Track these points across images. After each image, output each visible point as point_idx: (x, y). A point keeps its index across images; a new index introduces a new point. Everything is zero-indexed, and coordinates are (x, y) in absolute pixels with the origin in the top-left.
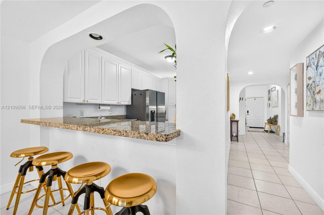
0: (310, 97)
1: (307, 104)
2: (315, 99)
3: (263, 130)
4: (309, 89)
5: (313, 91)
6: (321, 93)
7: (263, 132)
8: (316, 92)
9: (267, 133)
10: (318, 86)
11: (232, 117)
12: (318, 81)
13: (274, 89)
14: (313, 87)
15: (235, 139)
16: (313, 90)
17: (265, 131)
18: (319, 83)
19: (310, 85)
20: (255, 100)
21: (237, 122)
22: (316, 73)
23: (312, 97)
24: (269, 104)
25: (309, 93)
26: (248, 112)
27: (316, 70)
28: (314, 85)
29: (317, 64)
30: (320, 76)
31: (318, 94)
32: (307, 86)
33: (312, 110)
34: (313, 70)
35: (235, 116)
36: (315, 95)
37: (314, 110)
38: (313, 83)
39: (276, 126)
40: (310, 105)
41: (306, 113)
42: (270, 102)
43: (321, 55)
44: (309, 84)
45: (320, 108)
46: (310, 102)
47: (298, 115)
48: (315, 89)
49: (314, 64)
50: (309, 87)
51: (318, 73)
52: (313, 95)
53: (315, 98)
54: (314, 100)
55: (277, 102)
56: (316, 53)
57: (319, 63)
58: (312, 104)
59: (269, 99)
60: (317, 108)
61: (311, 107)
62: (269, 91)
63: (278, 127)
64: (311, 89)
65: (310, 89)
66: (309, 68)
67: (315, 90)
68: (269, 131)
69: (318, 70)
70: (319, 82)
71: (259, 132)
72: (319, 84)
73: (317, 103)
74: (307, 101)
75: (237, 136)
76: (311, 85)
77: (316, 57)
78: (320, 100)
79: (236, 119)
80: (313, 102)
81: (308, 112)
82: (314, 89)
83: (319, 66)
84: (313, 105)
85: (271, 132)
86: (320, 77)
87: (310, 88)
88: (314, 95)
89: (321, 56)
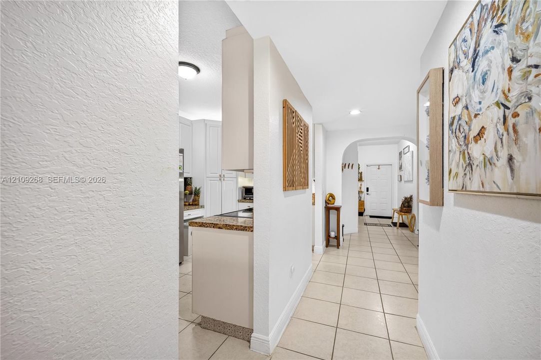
0: (458, 153)
1: (450, 172)
2: (469, 158)
3: (389, 221)
4: (454, 131)
5: (463, 134)
6: (485, 137)
7: (390, 226)
8: (471, 137)
9: (395, 228)
10: (476, 116)
11: (328, 200)
12: (477, 100)
13: (407, 150)
14: (464, 124)
15: (334, 242)
16: (464, 131)
17: (392, 223)
18: (478, 107)
19: (457, 118)
20: (379, 169)
21: (338, 209)
22: (472, 80)
23: (463, 153)
24: (401, 176)
25: (454, 141)
26: (368, 190)
27: (472, 71)
28: (466, 116)
29: (475, 51)
30: (483, 83)
31: (476, 142)
32: (451, 124)
33: (462, 190)
34: (464, 74)
35: (334, 199)
36: (470, 146)
37: (466, 191)
38: (465, 111)
39: (410, 216)
40: (457, 174)
41: (449, 197)
42: (402, 173)
43: (486, 17)
44: (454, 118)
45: (483, 185)
46: (458, 166)
47: (431, 201)
48: (470, 127)
49: (466, 57)
50: (454, 127)
51: (479, 76)
52: (464, 147)
53: (468, 153)
54: (467, 159)
55: (411, 172)
56: (472, 21)
57: (479, 45)
58: (461, 173)
59: (401, 168)
60: (475, 185)
61: (460, 180)
62: (400, 154)
63: (412, 217)
64: (459, 129)
65: (457, 130)
66: (456, 72)
67: (470, 130)
68: (398, 225)
69: (476, 69)
70: (480, 103)
71: (382, 225)
72: (481, 109)
73: (474, 167)
74: (450, 164)
75: (337, 238)
76: (460, 119)
77: (473, 31)
78: (482, 158)
79: (337, 204)
80: (464, 166)
81: (452, 194)
82: (466, 128)
83: (480, 54)
84: (465, 174)
85: (403, 225)
86: (482, 87)
87: (458, 127)
88: (467, 145)
89: (486, 20)
